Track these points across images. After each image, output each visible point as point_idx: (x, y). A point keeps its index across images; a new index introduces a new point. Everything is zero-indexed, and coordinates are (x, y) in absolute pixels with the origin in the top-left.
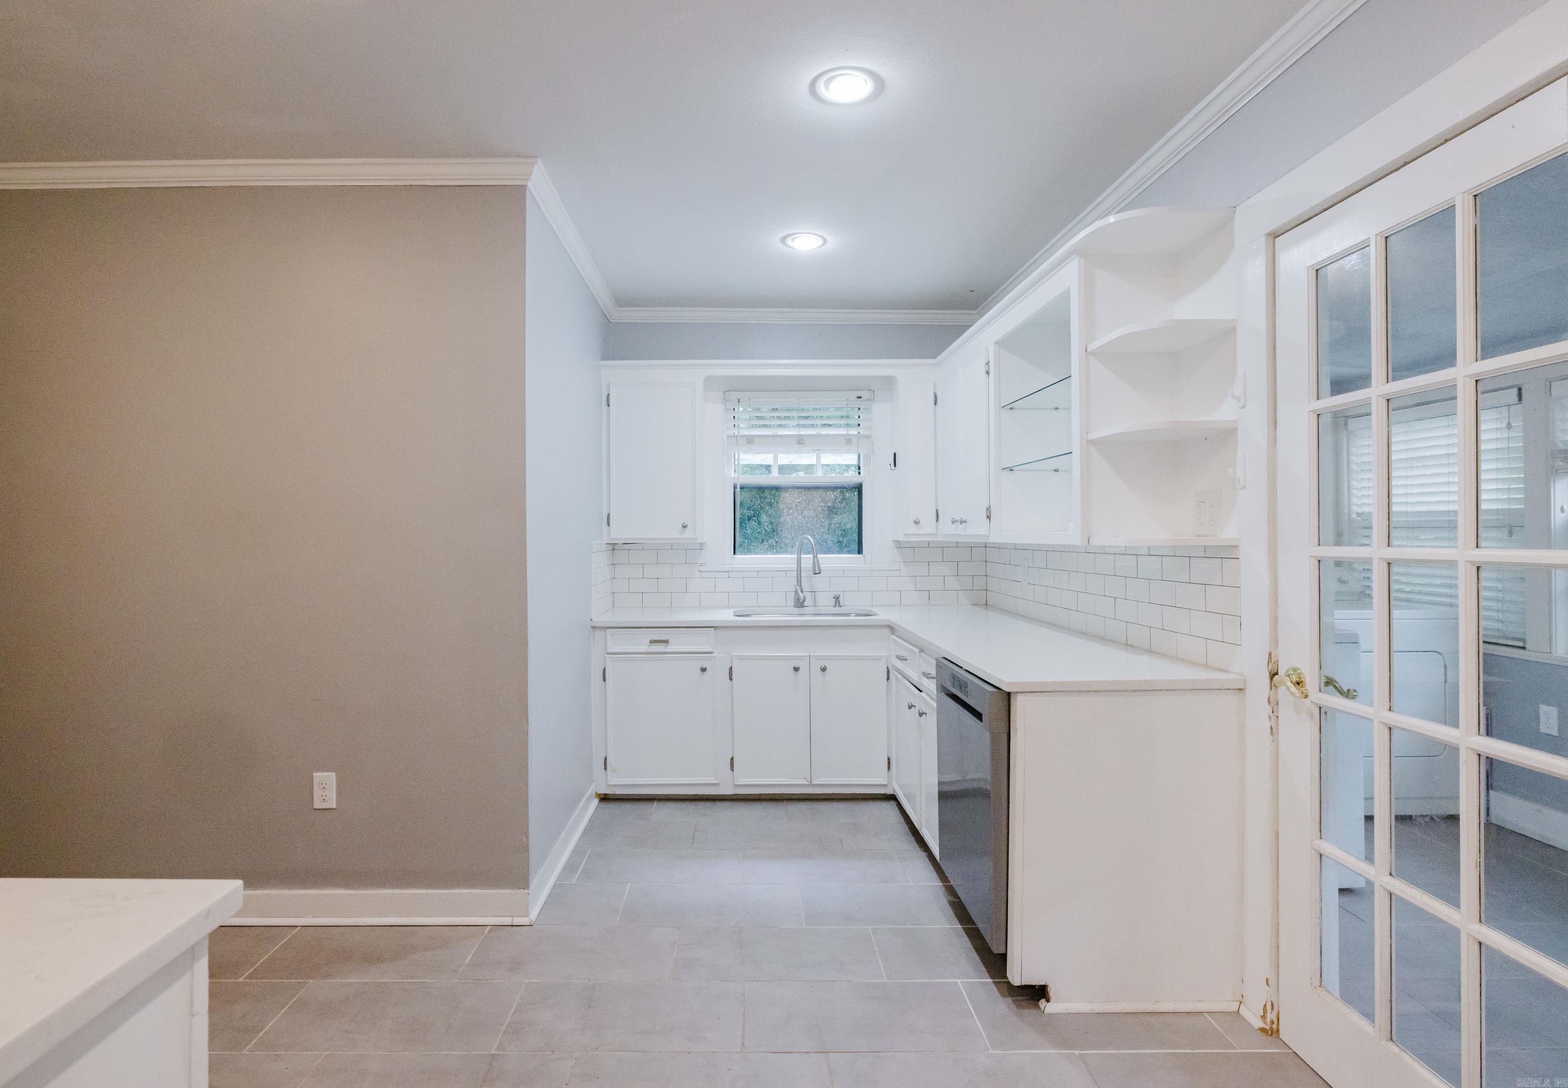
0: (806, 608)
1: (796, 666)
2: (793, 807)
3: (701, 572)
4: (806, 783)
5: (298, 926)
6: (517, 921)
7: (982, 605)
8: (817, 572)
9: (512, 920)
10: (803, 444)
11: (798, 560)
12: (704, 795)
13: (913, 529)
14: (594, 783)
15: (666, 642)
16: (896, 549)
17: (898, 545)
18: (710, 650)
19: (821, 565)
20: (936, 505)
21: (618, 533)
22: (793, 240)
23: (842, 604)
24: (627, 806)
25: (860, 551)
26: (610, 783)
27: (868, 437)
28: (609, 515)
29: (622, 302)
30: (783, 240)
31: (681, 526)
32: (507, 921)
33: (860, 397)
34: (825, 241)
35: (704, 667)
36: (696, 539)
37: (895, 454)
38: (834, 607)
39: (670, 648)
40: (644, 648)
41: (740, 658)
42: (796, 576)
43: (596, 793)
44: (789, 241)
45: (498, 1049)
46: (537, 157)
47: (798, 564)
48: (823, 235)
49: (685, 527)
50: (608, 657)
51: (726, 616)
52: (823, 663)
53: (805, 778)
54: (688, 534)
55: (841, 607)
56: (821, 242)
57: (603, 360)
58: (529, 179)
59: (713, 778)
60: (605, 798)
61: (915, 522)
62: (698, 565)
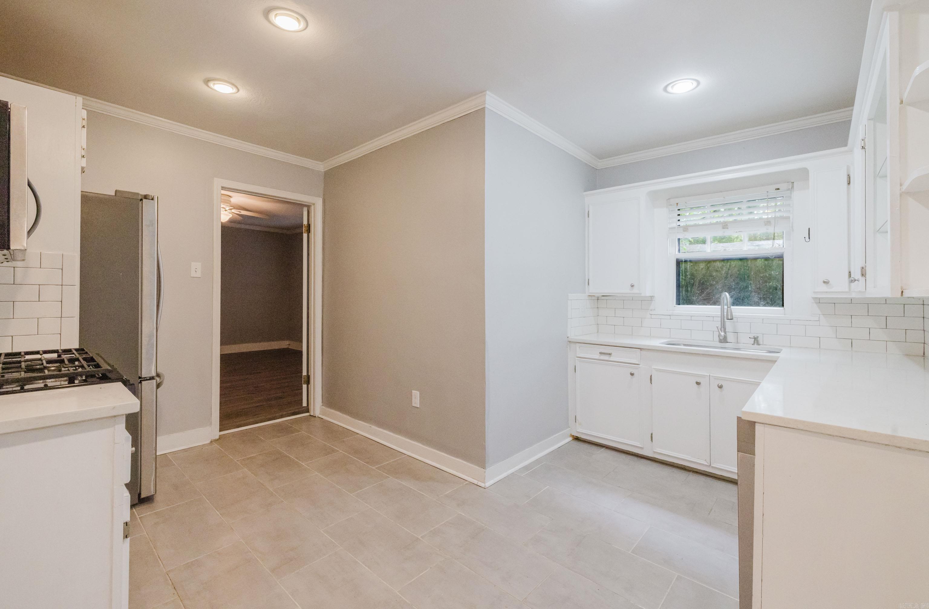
0: (728, 343)
1: (698, 381)
2: (692, 477)
3: (651, 314)
4: (707, 464)
5: (406, 455)
6: (480, 484)
7: (921, 356)
8: (729, 318)
9: (478, 482)
10: (728, 228)
11: (721, 310)
12: (633, 452)
13: (824, 288)
14: (569, 429)
15: (610, 354)
16: (815, 304)
17: (818, 301)
18: (637, 363)
19: (733, 314)
20: (849, 267)
21: (596, 289)
22: (672, 87)
23: (761, 342)
24: (586, 446)
25: (783, 306)
26: (578, 430)
27: (788, 218)
28: (589, 280)
29: (601, 156)
30: (665, 89)
31: (630, 287)
32: (475, 482)
33: (778, 189)
34: (698, 83)
35: (632, 372)
36: (641, 294)
37: (809, 229)
38: (753, 344)
39: (612, 358)
40: (597, 356)
41: (657, 370)
42: (720, 320)
43: (571, 435)
44: (669, 89)
45: (422, 537)
46: (486, 91)
47: (721, 312)
48: (697, 78)
49: (632, 286)
50: (577, 359)
51: (657, 343)
52: (720, 383)
53: (706, 460)
54: (635, 290)
55: (759, 345)
56: (695, 84)
57: (585, 191)
58: (485, 103)
59: (639, 443)
60: (577, 439)
61: (824, 282)
62: (649, 310)
